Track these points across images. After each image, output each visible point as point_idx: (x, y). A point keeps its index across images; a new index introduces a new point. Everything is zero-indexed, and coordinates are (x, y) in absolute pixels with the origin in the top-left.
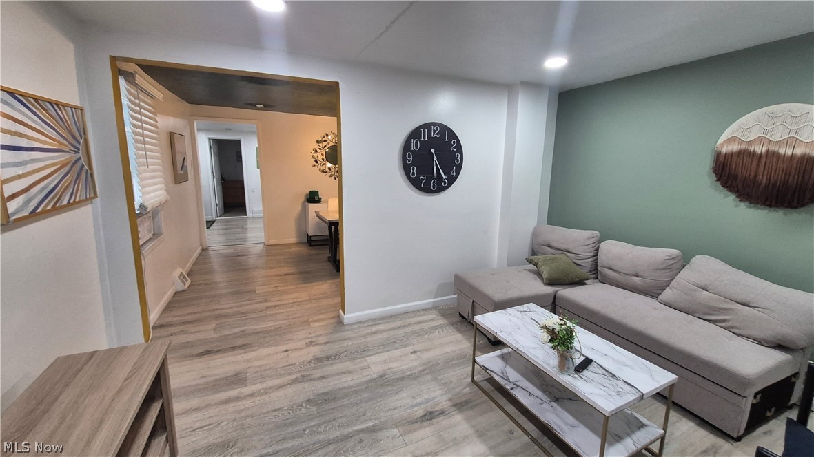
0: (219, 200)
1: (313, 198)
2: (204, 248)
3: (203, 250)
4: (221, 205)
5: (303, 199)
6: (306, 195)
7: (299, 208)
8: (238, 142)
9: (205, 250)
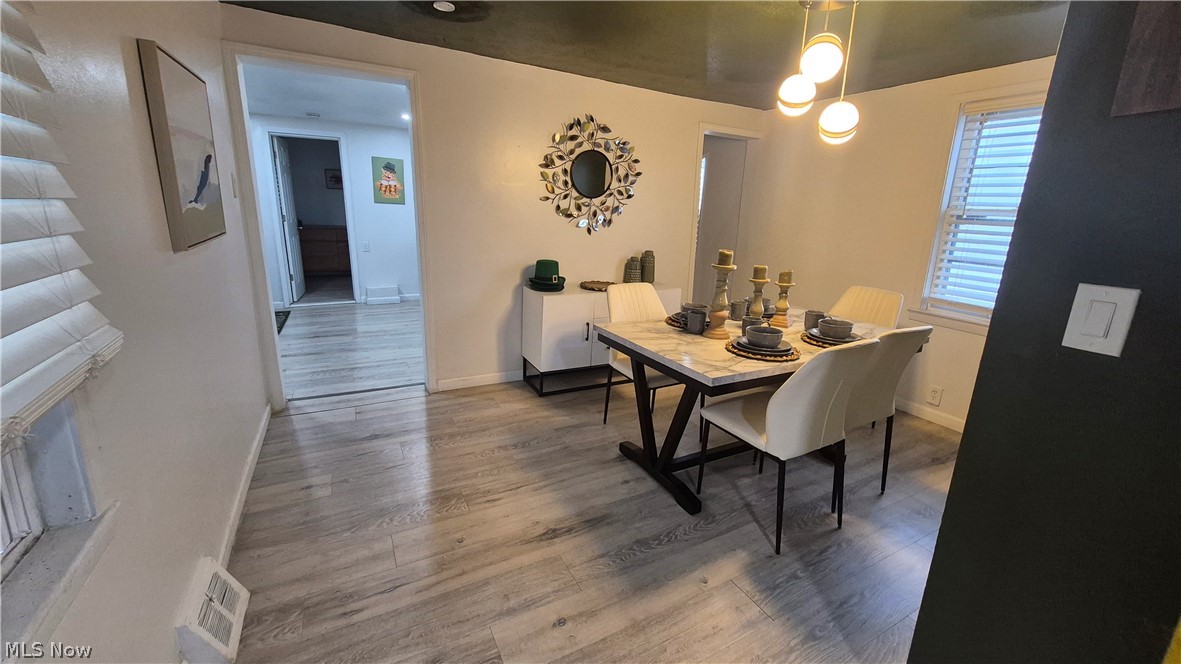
0: (296, 268)
1: (544, 278)
2: (278, 408)
3: (275, 414)
4: (299, 276)
5: (516, 280)
6: (526, 270)
7: (505, 301)
8: (332, 147)
9: (279, 414)
